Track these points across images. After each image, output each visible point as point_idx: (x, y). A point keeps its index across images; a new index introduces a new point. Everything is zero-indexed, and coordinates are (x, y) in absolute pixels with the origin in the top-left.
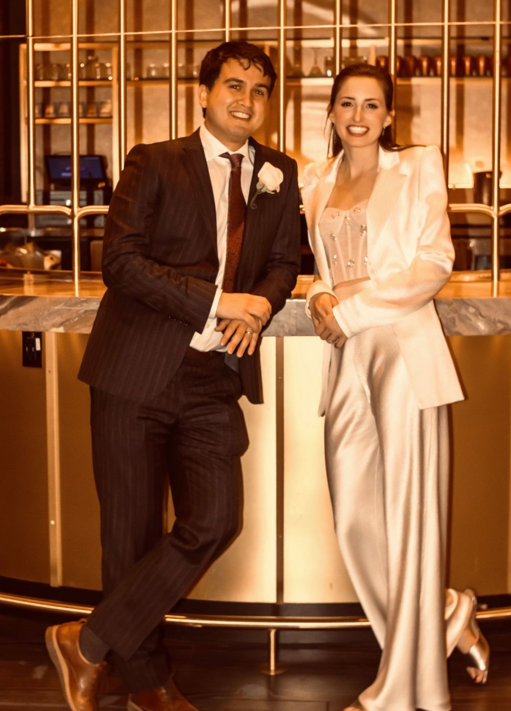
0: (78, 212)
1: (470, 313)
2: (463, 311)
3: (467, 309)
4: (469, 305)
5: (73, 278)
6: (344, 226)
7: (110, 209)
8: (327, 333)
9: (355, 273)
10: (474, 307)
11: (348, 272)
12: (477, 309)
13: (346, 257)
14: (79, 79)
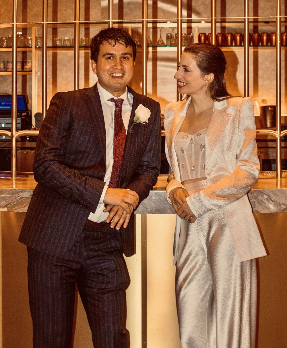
0: (16, 134)
1: (264, 198)
2: (260, 198)
3: (262, 196)
4: (263, 194)
5: (12, 176)
6: (190, 144)
7: (39, 132)
8: (184, 214)
9: (196, 175)
10: (267, 195)
11: (192, 173)
12: (269, 196)
13: (191, 164)
14: (17, 47)
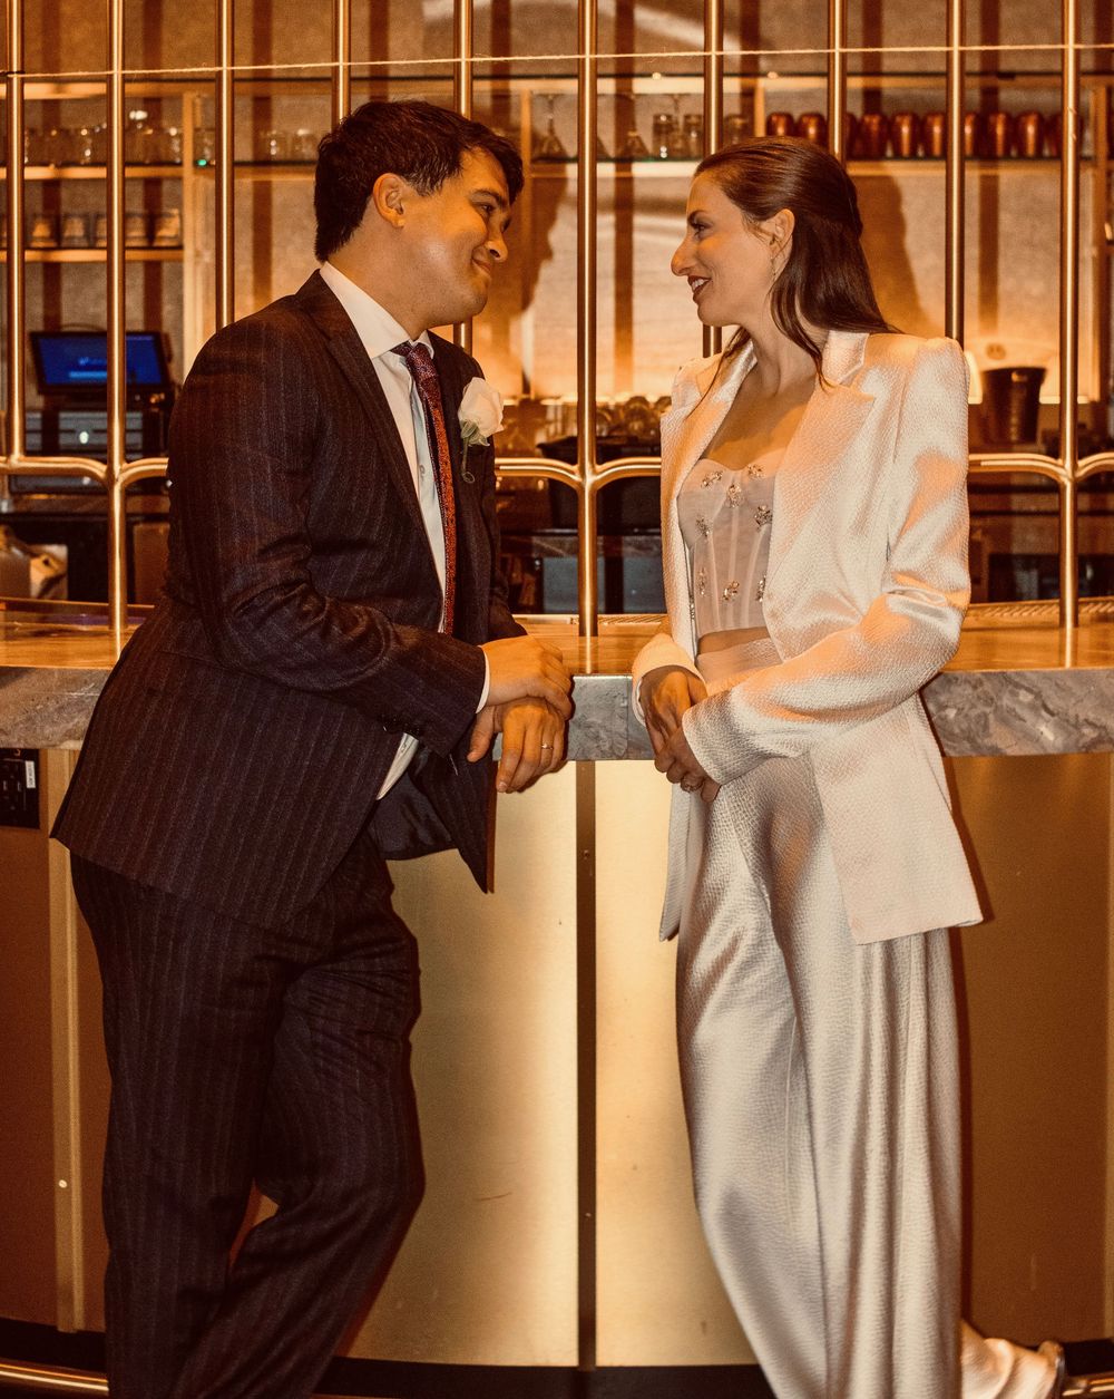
1: (1020, 703)
2: (1006, 701)
3: (1014, 694)
4: (1018, 686)
9: (737, 616)
10: (1029, 690)
11: (723, 611)
12: (1038, 695)
13: (722, 576)
14: (125, 164)
